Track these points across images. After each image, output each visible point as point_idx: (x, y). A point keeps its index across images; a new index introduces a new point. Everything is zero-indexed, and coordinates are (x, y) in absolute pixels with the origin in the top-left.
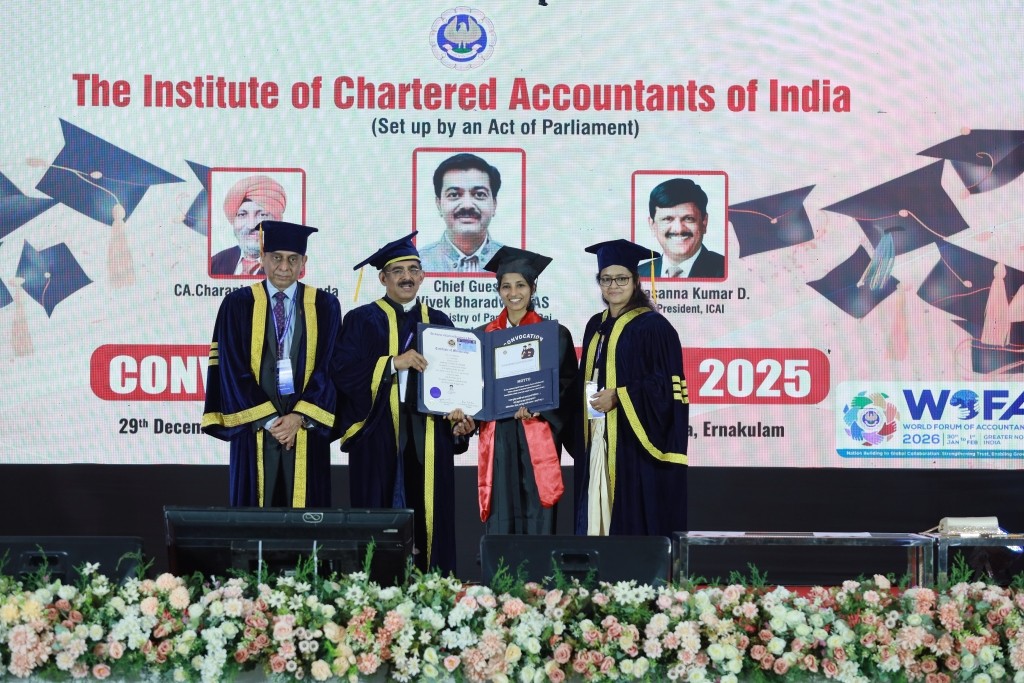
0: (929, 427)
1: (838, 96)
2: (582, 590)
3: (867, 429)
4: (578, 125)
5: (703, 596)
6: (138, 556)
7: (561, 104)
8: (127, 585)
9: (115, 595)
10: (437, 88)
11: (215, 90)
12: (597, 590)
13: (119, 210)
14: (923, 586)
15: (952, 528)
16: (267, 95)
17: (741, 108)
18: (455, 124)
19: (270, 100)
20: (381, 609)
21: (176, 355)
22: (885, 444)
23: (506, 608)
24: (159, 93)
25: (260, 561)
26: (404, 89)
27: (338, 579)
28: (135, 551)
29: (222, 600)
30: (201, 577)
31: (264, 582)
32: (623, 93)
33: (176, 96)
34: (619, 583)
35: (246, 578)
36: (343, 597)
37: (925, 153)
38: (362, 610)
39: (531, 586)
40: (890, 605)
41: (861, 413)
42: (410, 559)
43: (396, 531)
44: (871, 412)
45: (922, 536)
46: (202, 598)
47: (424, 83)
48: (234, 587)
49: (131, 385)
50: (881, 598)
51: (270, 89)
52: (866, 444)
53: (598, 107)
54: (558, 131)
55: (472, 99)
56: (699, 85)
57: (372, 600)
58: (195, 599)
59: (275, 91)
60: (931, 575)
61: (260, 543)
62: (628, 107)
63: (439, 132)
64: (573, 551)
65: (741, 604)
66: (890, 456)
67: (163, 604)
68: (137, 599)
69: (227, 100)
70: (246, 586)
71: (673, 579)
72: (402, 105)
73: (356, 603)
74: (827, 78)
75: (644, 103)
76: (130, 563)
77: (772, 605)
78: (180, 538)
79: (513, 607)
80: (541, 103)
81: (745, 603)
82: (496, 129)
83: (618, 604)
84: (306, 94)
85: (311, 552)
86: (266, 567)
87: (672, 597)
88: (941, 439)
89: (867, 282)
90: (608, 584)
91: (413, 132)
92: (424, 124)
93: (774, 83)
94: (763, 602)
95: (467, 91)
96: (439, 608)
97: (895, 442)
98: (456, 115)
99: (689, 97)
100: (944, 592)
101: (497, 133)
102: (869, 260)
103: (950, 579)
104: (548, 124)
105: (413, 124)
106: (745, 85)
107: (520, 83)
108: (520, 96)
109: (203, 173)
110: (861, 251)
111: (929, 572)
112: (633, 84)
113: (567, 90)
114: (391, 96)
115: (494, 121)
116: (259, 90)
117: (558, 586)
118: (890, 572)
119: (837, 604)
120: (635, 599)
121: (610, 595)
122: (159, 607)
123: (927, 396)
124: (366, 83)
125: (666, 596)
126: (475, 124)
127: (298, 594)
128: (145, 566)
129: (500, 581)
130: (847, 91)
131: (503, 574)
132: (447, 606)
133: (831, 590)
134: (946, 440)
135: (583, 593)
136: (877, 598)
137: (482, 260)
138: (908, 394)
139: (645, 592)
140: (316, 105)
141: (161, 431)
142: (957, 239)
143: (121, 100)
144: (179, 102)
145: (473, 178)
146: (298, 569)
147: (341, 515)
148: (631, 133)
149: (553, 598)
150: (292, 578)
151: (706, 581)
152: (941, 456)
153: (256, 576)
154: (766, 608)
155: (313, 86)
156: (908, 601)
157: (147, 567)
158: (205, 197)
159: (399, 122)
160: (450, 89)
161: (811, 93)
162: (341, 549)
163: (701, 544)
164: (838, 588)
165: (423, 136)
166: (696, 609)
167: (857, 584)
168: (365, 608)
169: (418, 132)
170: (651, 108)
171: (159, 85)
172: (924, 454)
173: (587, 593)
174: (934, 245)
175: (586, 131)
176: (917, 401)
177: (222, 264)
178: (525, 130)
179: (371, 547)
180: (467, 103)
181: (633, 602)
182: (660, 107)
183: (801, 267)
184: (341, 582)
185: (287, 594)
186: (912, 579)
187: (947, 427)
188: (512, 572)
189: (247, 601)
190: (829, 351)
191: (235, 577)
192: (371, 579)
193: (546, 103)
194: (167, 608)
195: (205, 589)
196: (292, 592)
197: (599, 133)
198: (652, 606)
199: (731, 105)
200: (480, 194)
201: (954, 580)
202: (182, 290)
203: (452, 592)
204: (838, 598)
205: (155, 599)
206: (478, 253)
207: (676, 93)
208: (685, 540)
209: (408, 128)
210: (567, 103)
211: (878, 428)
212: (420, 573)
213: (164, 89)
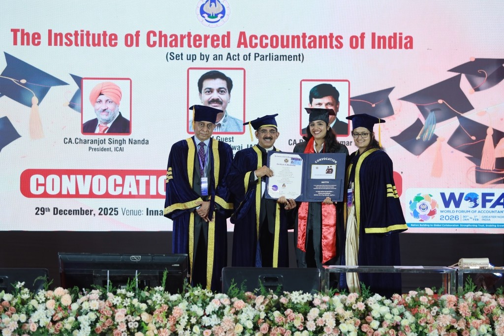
0: (453, 212)
1: (406, 41)
2: (274, 296)
3: (421, 213)
4: (273, 56)
5: (337, 299)
6: (45, 278)
7: (264, 45)
8: (39, 293)
9: (33, 298)
10: (200, 36)
11: (85, 37)
12: (282, 296)
13: (35, 99)
14: (451, 294)
15: (465, 264)
16: (112, 40)
17: (357, 47)
18: (209, 55)
19: (113, 42)
20: (171, 306)
21: (65, 174)
22: (431, 220)
23: (235, 305)
24: (56, 39)
25: (108, 281)
26: (182, 37)
27: (149, 290)
28: (43, 276)
29: (88, 301)
30: (78, 289)
31: (110, 292)
32: (296, 39)
33: (65, 40)
34: (294, 292)
35: (101, 290)
36: (151, 299)
37: (452, 70)
38: (161, 306)
39: (248, 294)
40: (433, 303)
41: (418, 204)
42: (186, 280)
43: (178, 265)
44: (423, 204)
45: (450, 268)
46: (78, 300)
47: (193, 34)
48: (95, 294)
49: (41, 190)
50: (429, 300)
51: (113, 37)
52: (421, 220)
53: (283, 46)
54: (262, 59)
55: (218, 42)
56: (335, 35)
57: (166, 301)
58: (74, 300)
59: (116, 38)
60: (455, 288)
61: (108, 271)
62: (298, 47)
63: (201, 59)
64: (270, 275)
65: (356, 303)
66: (433, 227)
67: (58, 303)
68: (43, 300)
69: (91, 42)
70: (101, 293)
71: (321, 290)
72: (182, 46)
73: (158, 303)
74: (401, 32)
75: (307, 45)
76: (41, 282)
77: (373, 304)
78: (66, 269)
79: (239, 305)
80: (253, 45)
81: (359, 302)
82: (230, 58)
83: (293, 303)
84: (132, 40)
85: (134, 276)
86: (111, 284)
87: (321, 299)
88: (460, 217)
89: (421, 137)
90: (288, 292)
91: (188, 59)
92: (193, 55)
93: (373, 35)
94: (368, 302)
95: (215, 38)
96: (201, 305)
97: (436, 219)
98: (210, 51)
99: (330, 41)
100: (461, 297)
101: (231, 60)
102: (423, 125)
103: (464, 290)
104: (257, 55)
105: (187, 55)
106: (359, 35)
107: (242, 34)
108: (242, 41)
109: (79, 80)
110: (418, 121)
111: (454, 286)
112: (301, 35)
113: (267, 38)
114: (176, 40)
115: (229, 54)
116: (107, 38)
117: (263, 293)
118: (433, 287)
119: (406, 303)
120: (302, 300)
121: (289, 298)
122: (56, 305)
123: (452, 195)
124: (163, 34)
125: (318, 299)
126: (219, 55)
127: (128, 298)
128: (48, 283)
129: (232, 291)
130: (411, 38)
131: (234, 287)
132: (205, 304)
133: (403, 295)
134: (462, 218)
135: (275, 297)
136: (427, 300)
137: (223, 125)
138: (443, 195)
139: (307, 297)
140: (137, 45)
141: (57, 214)
142: (468, 115)
143: (36, 43)
144: (66, 44)
145: (218, 83)
146: (128, 285)
147: (150, 257)
148: (300, 60)
149: (260, 299)
150: (125, 290)
151: (338, 291)
152: (459, 227)
153: (106, 288)
154: (369, 305)
155: (135, 35)
156: (443, 301)
157: (49, 284)
158: (79, 93)
159: (180, 54)
160: (206, 37)
161: (392, 40)
162: (150, 275)
163: (336, 272)
164: (406, 294)
165: (193, 61)
166: (333, 305)
167: (416, 293)
168: (162, 305)
169: (190, 59)
170: (310, 47)
171: (56, 35)
172: (451, 225)
173: (277, 297)
174: (456, 118)
175: (277, 59)
176: (447, 198)
177: (89, 127)
178: (245, 59)
179: (165, 273)
180: (215, 44)
181: (301, 302)
182: (315, 47)
183: (387, 129)
184: (150, 292)
185: (122, 298)
186: (445, 290)
187: (462, 212)
188: (238, 286)
189: (101, 301)
190: (402, 173)
191: (95, 289)
192: (166, 290)
193: (256, 44)
194: (60, 305)
195: (80, 295)
196: (125, 297)
197: (283, 60)
198: (311, 304)
199: (352, 46)
200: (222, 91)
201: (466, 291)
202: (68, 141)
203: (208, 297)
204: (406, 300)
205: (54, 300)
206: (221, 122)
207: (323, 40)
208: (327, 270)
209: (184, 57)
210: (267, 45)
211: (428, 212)
212: (191, 287)
213: (59, 37)
